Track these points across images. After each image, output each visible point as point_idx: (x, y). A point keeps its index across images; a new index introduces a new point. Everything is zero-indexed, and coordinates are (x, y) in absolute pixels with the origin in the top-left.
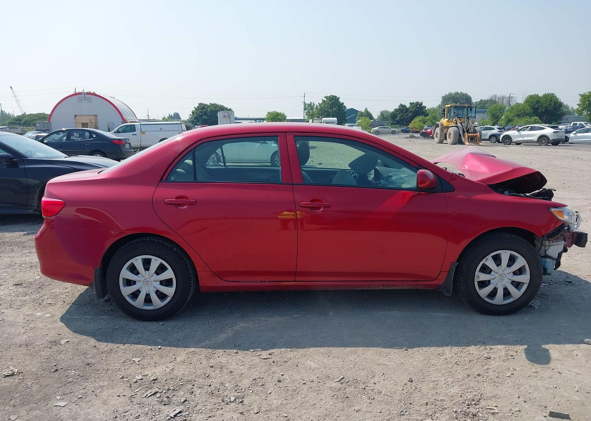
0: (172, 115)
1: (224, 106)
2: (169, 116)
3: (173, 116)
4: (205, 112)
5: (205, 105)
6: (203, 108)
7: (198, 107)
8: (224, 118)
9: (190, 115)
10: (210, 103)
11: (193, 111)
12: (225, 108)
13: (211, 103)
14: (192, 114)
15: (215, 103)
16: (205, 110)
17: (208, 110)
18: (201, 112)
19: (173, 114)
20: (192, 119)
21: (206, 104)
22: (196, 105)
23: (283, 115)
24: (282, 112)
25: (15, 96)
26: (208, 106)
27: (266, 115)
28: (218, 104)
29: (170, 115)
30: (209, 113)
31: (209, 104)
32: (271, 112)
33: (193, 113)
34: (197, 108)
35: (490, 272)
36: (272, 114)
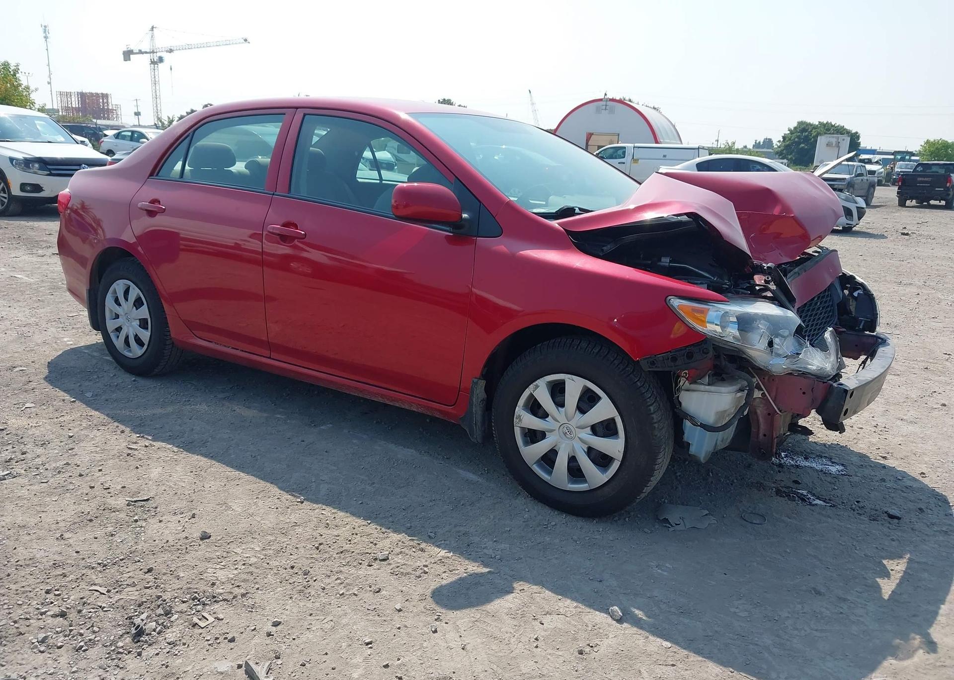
0: (759, 142)
1: (846, 127)
2: (756, 143)
3: (762, 143)
4: (806, 137)
5: (810, 124)
6: (804, 130)
7: (795, 128)
8: (828, 147)
9: (779, 141)
10: (819, 122)
11: (785, 134)
12: (847, 132)
13: (822, 121)
14: (782, 140)
15: (829, 122)
16: (806, 134)
17: (811, 134)
18: (798, 137)
19: (762, 141)
20: (780, 149)
21: (811, 123)
22: (793, 125)
26: (815, 127)
27: (921, 146)
28: (833, 124)
29: (757, 142)
30: (813, 139)
31: (817, 123)
33: (784, 138)
34: (792, 129)
35: (544, 415)
36: (934, 144)
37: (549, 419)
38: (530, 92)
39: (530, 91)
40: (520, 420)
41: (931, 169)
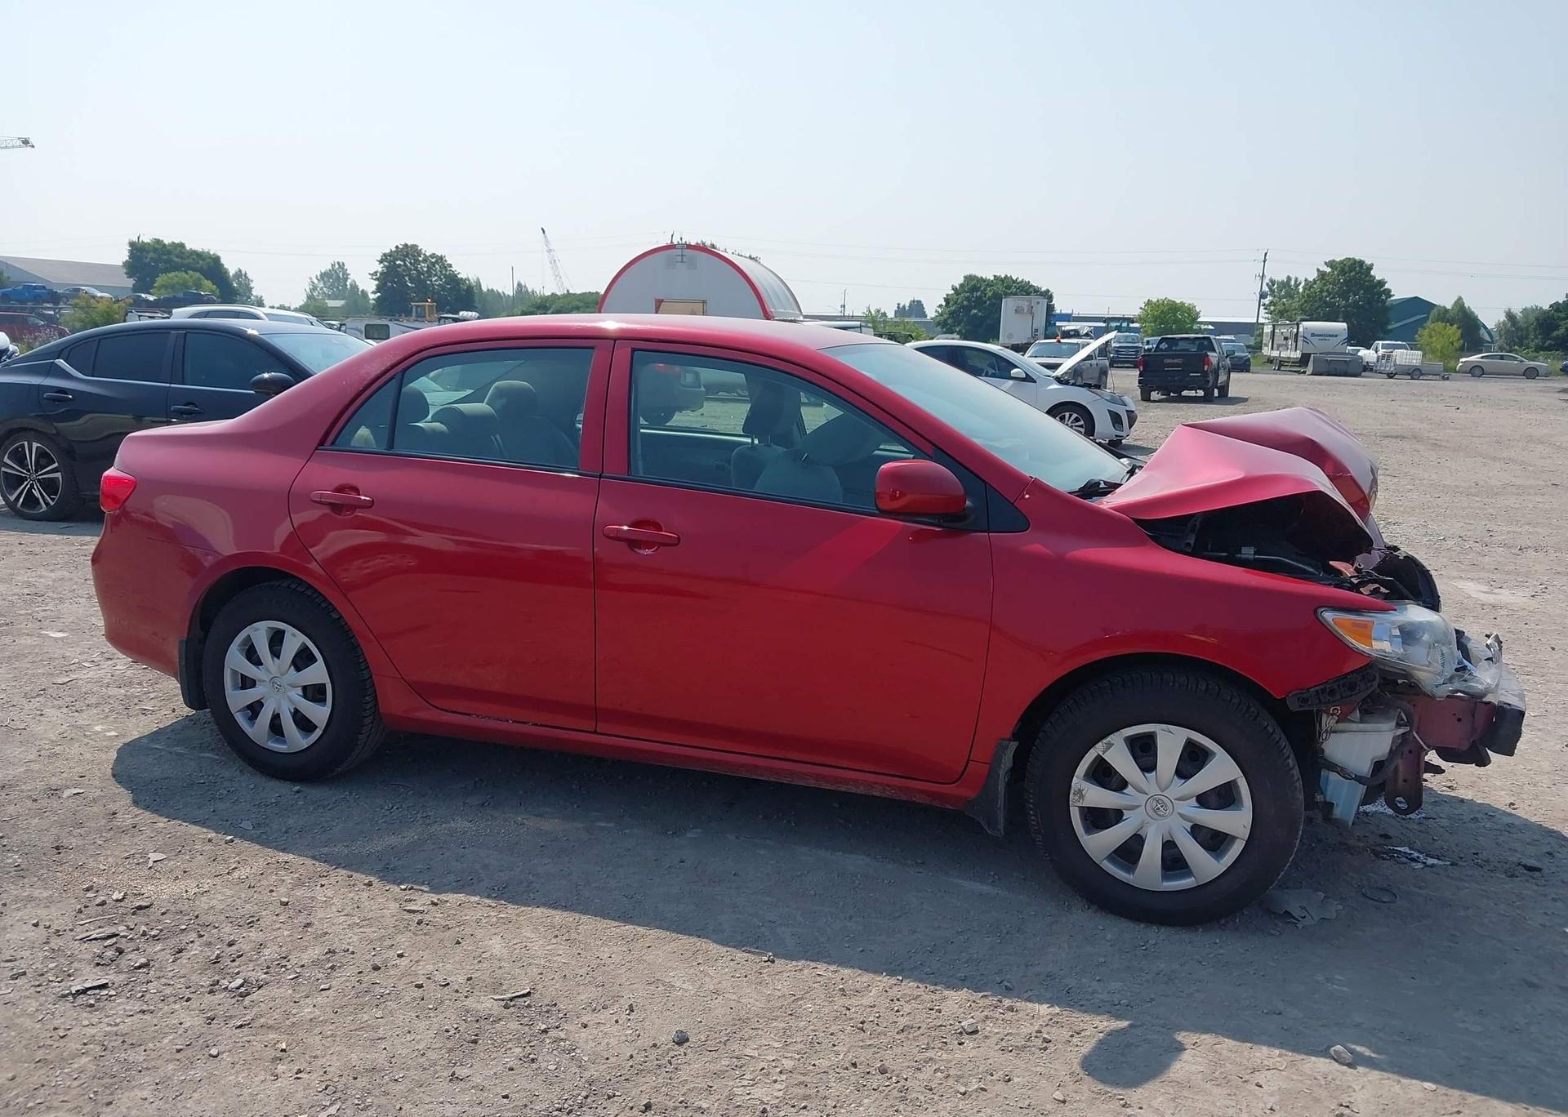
0: (904, 306)
1: (1032, 283)
2: (898, 307)
3: (907, 308)
4: (980, 298)
5: (982, 280)
6: (975, 289)
7: (961, 285)
8: (1017, 315)
9: (940, 306)
10: (995, 276)
11: (947, 295)
12: (1034, 290)
13: (998, 275)
14: (944, 304)
15: (1009, 276)
16: (979, 293)
17: (986, 294)
18: (967, 299)
19: (907, 305)
20: (942, 318)
21: (984, 277)
22: (958, 281)
23: (1189, 309)
24: (1187, 302)
25: (550, 251)
26: (989, 284)
27: (1141, 308)
28: (1015, 279)
29: (901, 306)
30: (988, 302)
31: (992, 278)
32: (1155, 300)
33: (947, 300)
34: (958, 287)
35: (1120, 785)
36: (1158, 306)
37: (1129, 790)
38: (544, 232)
39: (542, 229)
40: (1082, 797)
41: (1177, 345)
